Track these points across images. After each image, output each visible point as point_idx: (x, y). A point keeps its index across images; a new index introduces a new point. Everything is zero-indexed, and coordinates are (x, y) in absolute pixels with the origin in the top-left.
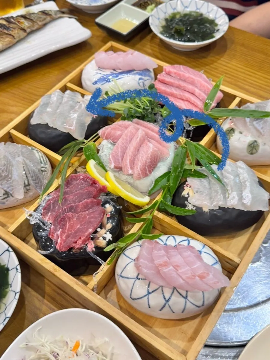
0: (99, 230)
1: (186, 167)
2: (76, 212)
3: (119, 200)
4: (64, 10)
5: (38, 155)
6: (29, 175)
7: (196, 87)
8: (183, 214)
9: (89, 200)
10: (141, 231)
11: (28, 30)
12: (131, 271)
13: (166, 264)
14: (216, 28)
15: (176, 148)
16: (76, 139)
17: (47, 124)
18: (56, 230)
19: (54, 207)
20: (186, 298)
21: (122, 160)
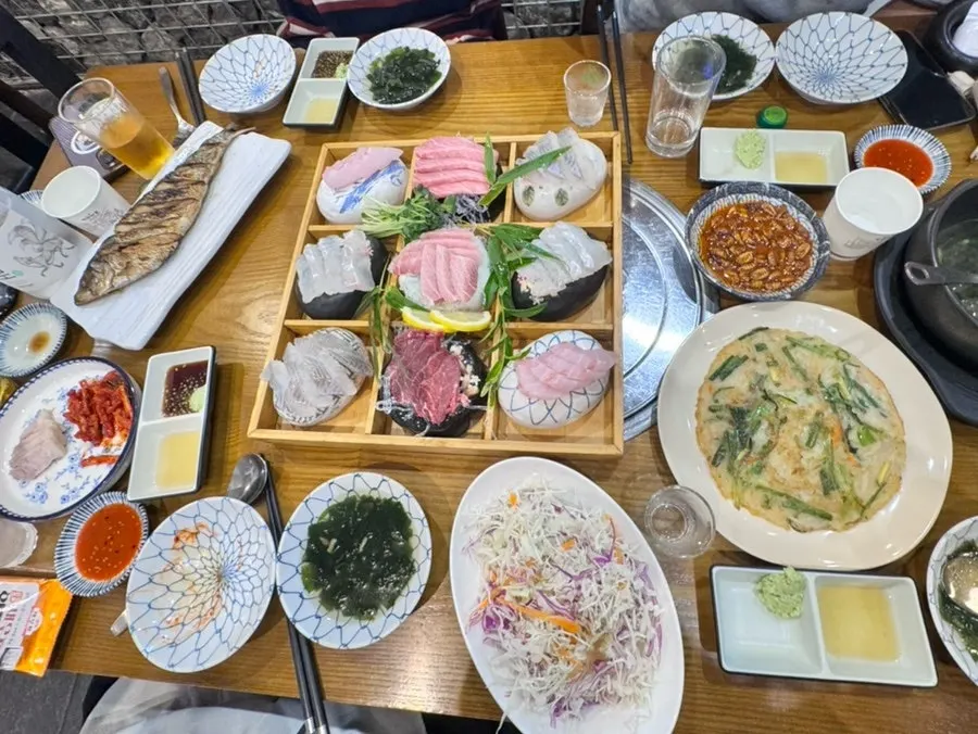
0: (462, 379)
1: (508, 259)
2: (429, 376)
3: (460, 336)
5: (340, 335)
6: (347, 365)
7: (464, 158)
8: (535, 313)
9: (435, 356)
10: (504, 356)
11: (206, 180)
12: (520, 400)
13: (552, 377)
14: (436, 59)
15: (483, 240)
16: (365, 293)
17: (324, 294)
18: (420, 407)
19: (403, 384)
20: (585, 393)
21: (438, 289)
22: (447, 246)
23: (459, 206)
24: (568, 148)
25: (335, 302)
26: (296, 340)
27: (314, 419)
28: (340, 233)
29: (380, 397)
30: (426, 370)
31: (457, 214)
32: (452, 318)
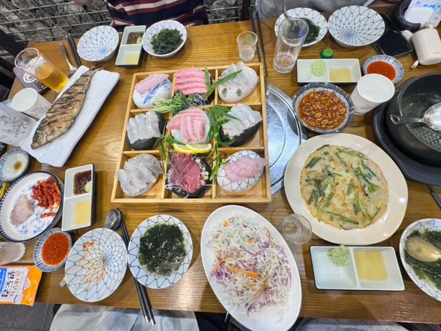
0: (201, 173)
1: (218, 120)
2: (187, 173)
3: (199, 155)
4: (92, 67)
5: (147, 157)
6: (152, 170)
7: (196, 77)
8: (231, 143)
9: (189, 164)
10: (219, 162)
11: (84, 92)
12: (227, 181)
13: (240, 171)
14: (180, 34)
16: (157, 138)
18: (184, 186)
19: (176, 177)
20: (254, 177)
21: (188, 135)
22: (191, 116)
23: (195, 98)
24: (241, 71)
25: (144, 143)
26: (129, 160)
27: (139, 193)
28: (144, 113)
29: (167, 183)
30: (186, 170)
31: (194, 102)
32: (194, 147)
